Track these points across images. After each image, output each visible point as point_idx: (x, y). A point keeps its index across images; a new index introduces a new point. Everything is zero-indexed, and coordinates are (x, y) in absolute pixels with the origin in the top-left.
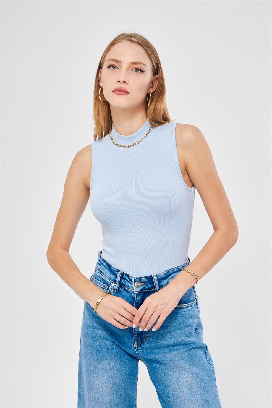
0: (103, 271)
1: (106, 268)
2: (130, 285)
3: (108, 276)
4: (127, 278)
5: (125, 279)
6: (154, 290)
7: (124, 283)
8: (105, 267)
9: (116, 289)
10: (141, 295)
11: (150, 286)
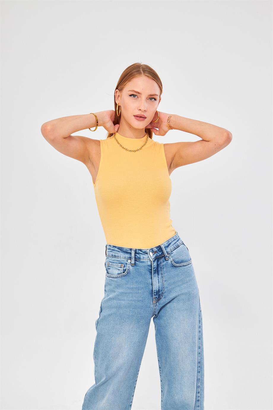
0: (117, 255)
1: (119, 251)
2: (144, 256)
3: (123, 257)
4: (140, 252)
5: (138, 253)
6: (163, 255)
7: (139, 256)
8: (117, 251)
9: (133, 263)
10: (156, 261)
11: (160, 253)
